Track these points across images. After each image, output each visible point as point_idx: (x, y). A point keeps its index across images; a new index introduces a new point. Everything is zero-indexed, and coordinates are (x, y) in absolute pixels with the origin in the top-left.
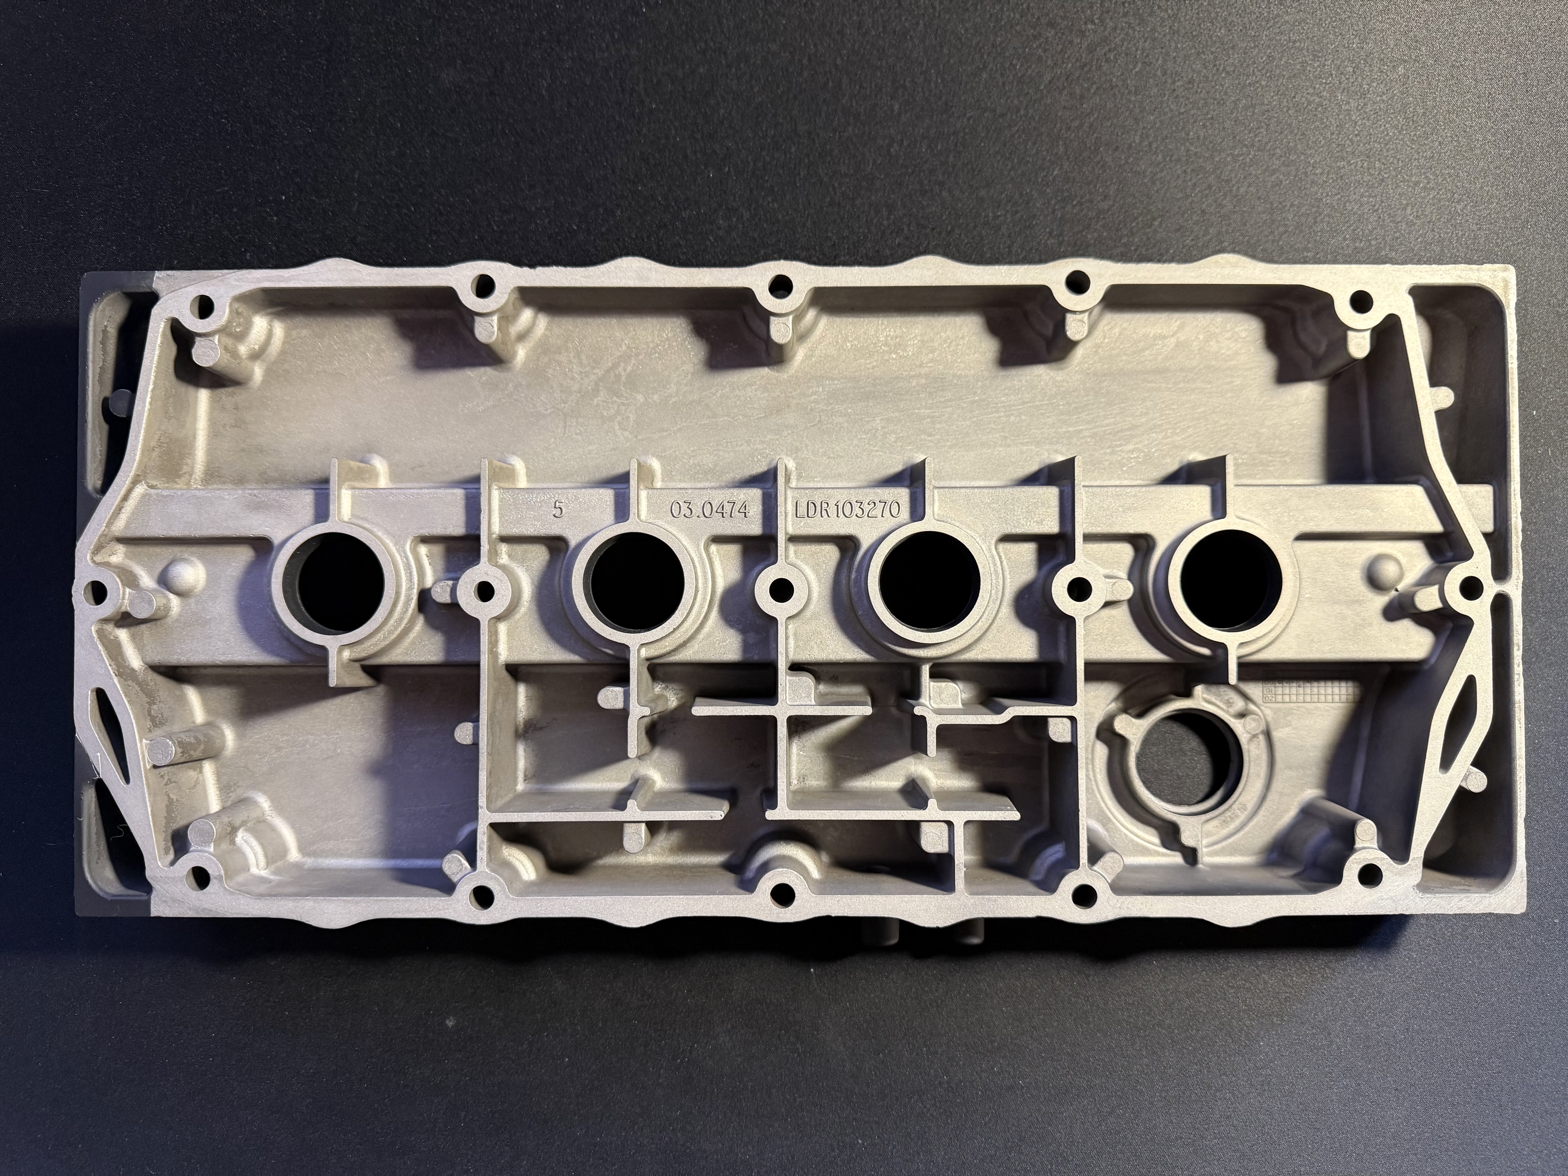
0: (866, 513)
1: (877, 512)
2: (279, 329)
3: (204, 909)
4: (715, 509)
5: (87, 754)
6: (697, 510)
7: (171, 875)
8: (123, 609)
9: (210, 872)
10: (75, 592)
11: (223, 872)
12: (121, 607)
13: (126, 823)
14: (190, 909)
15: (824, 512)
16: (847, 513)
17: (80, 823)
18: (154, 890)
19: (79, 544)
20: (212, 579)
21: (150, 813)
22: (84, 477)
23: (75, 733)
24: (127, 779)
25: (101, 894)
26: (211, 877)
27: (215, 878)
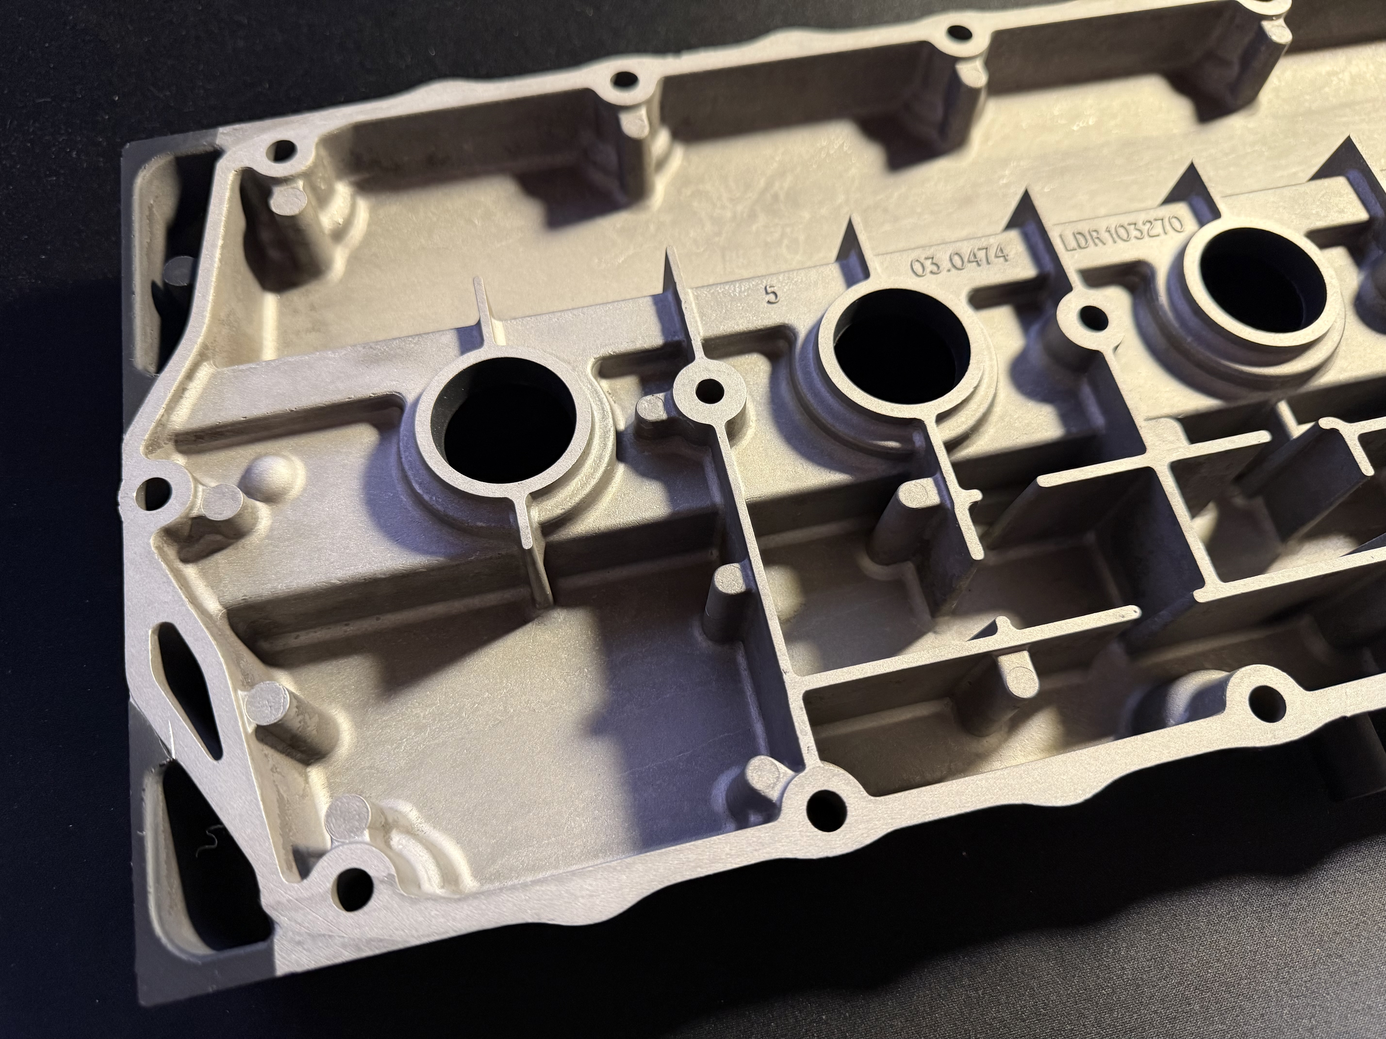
0: (1145, 233)
1: (1158, 228)
2: (363, 207)
3: (369, 941)
4: (966, 260)
5: (150, 727)
6: (946, 264)
7: (306, 894)
8: (195, 513)
9: (371, 873)
10: (122, 498)
11: (393, 871)
12: (191, 508)
13: (221, 823)
14: (344, 946)
15: (1097, 241)
16: (1125, 236)
17: (141, 840)
18: (276, 926)
19: (127, 437)
20: (314, 477)
21: (259, 798)
22: (131, 355)
23: (127, 696)
24: (216, 751)
25: (184, 957)
26: (376, 882)
27: (382, 882)
